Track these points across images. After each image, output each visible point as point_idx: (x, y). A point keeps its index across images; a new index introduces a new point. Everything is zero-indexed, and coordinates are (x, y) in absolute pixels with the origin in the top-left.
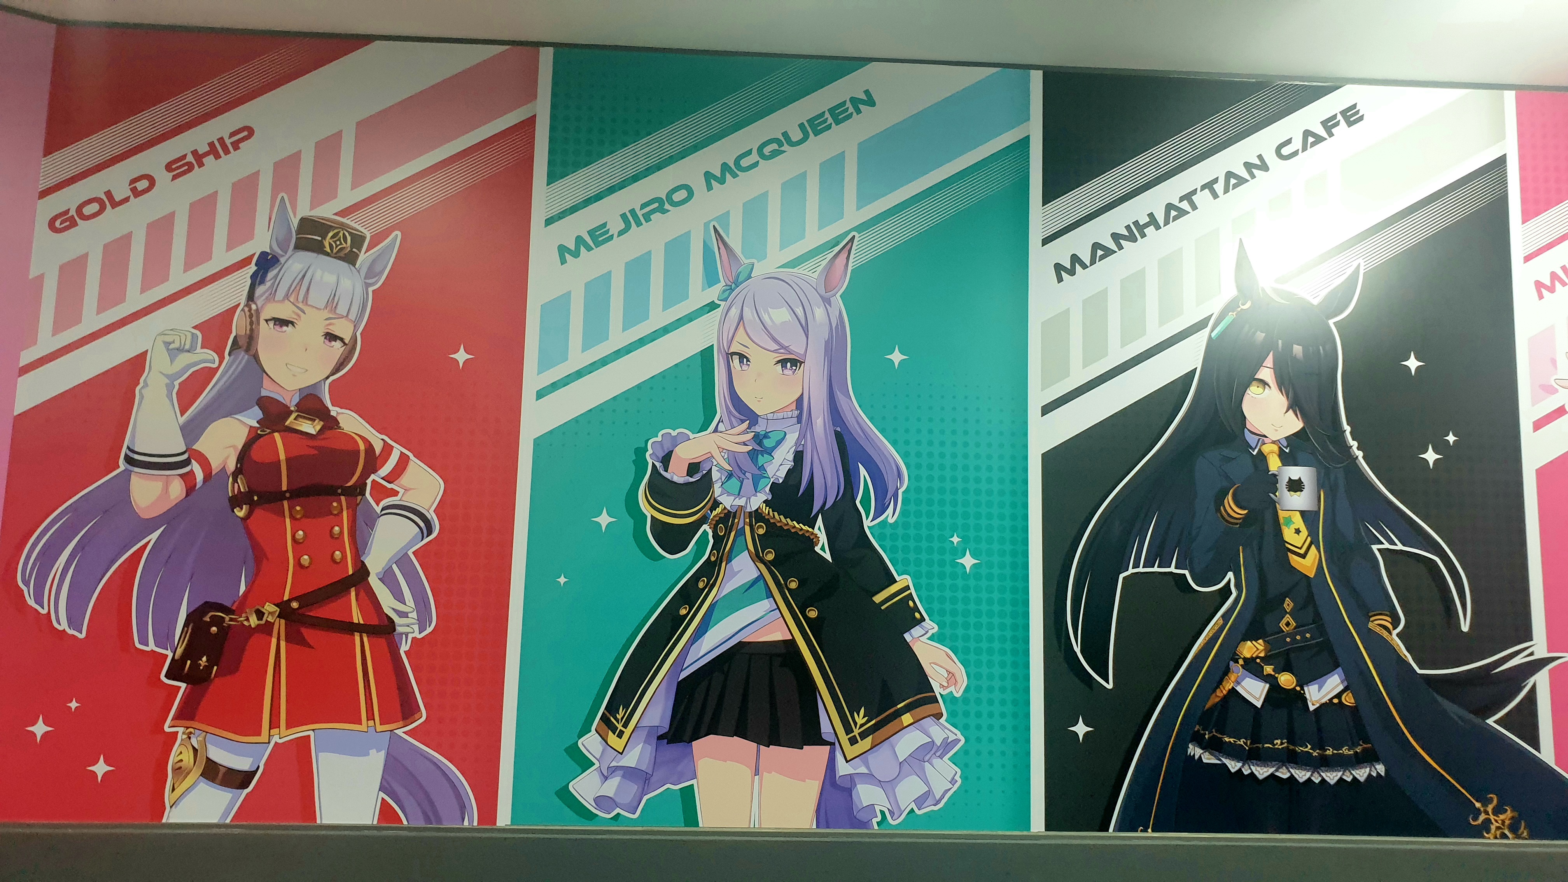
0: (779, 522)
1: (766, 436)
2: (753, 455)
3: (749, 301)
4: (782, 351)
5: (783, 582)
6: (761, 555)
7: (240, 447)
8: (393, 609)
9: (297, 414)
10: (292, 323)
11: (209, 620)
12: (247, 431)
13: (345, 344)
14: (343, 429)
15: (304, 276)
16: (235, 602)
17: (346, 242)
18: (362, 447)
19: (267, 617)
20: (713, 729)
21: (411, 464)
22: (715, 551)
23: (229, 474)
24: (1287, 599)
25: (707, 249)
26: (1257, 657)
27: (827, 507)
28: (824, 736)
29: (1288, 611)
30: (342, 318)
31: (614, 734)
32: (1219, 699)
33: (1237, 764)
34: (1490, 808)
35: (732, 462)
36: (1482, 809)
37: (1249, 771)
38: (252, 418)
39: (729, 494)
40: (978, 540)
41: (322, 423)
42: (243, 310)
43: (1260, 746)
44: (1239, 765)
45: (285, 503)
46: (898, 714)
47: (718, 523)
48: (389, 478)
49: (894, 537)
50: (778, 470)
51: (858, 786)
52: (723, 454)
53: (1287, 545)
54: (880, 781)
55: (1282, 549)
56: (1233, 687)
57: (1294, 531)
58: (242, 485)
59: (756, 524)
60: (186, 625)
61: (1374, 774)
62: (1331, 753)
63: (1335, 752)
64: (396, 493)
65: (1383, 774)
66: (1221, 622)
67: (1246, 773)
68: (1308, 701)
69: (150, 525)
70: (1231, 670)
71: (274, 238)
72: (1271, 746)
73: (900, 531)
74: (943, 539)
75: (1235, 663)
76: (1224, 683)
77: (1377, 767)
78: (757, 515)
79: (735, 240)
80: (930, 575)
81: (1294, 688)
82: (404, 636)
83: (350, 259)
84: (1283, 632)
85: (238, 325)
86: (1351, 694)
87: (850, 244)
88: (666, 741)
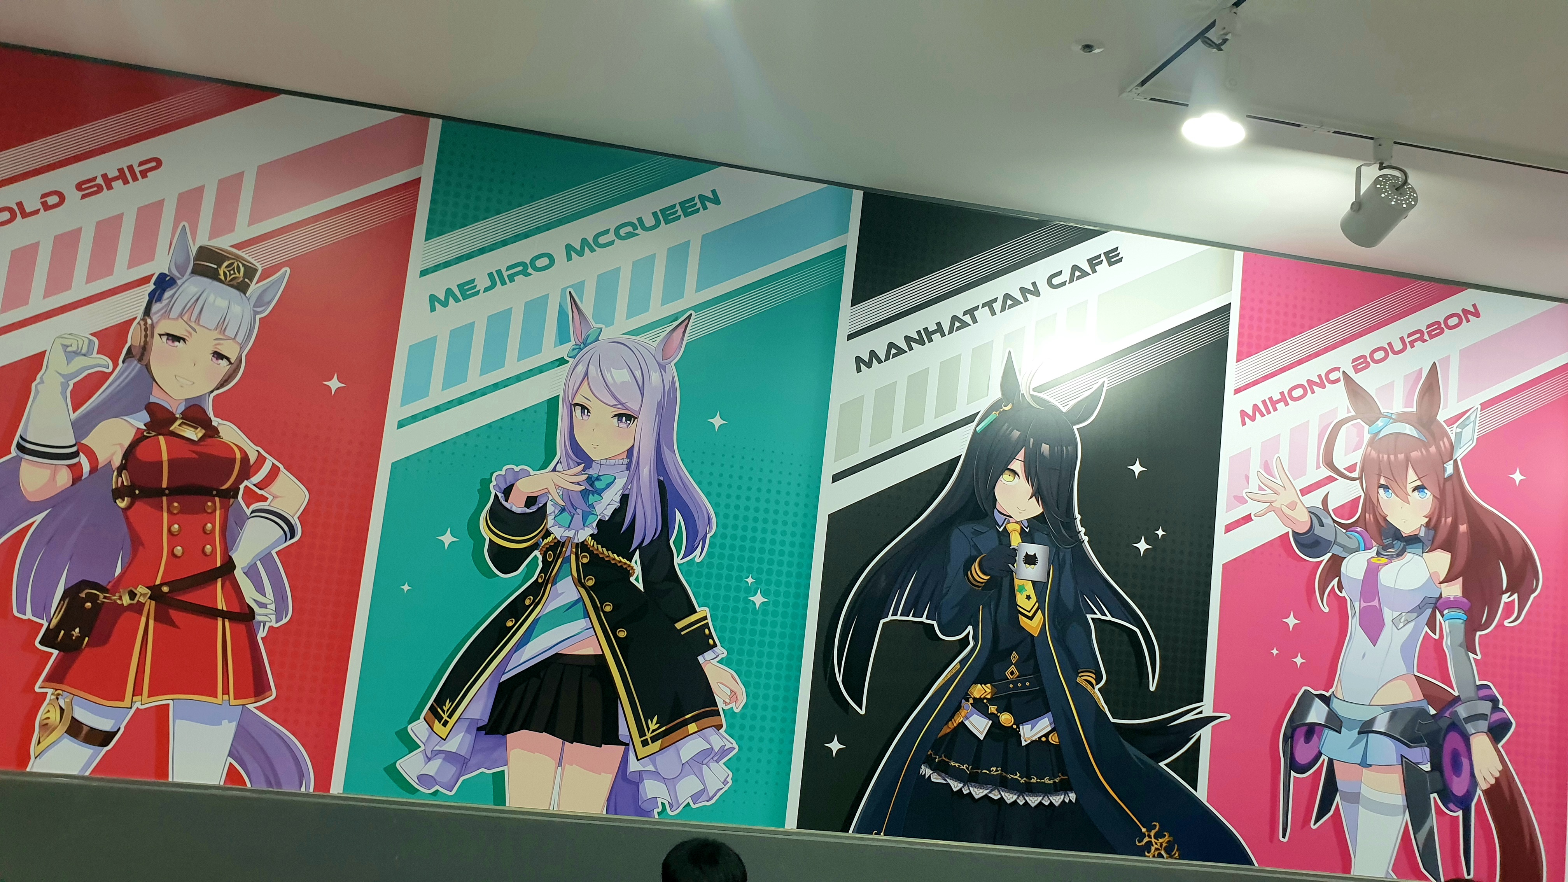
0: (601, 553)
1: (598, 479)
2: (585, 494)
3: (595, 360)
4: (619, 406)
5: (599, 605)
6: (583, 581)
7: (126, 444)
8: (254, 600)
9: (181, 421)
10: (184, 340)
11: (84, 596)
12: (134, 432)
13: (230, 363)
14: (222, 439)
15: (198, 299)
16: (110, 582)
17: (239, 272)
18: (238, 455)
19: (139, 598)
20: (526, 725)
21: (281, 474)
22: (543, 574)
23: (114, 468)
24: (1014, 652)
25: (562, 313)
26: (985, 698)
27: (645, 544)
28: (620, 738)
29: (1014, 662)
30: (230, 340)
31: (440, 723)
32: (951, 730)
33: (959, 784)
34: (1152, 833)
35: (566, 499)
36: (1146, 834)
37: (968, 791)
38: (140, 420)
39: (560, 526)
40: (768, 582)
41: (204, 431)
42: (139, 323)
43: (979, 771)
44: (961, 785)
45: (164, 499)
46: (686, 723)
47: (548, 550)
48: (261, 485)
49: (699, 575)
50: (606, 509)
51: (645, 781)
52: (558, 491)
53: (1018, 608)
54: (664, 778)
55: (1014, 611)
56: (962, 721)
57: (1026, 597)
58: (125, 479)
59: (581, 554)
60: (63, 598)
61: (1067, 801)
62: (1035, 782)
63: (1038, 780)
64: (265, 499)
65: (1074, 801)
66: (959, 666)
67: (965, 793)
68: (1022, 738)
69: (35, 508)
70: (962, 707)
71: (173, 263)
72: (988, 772)
73: (705, 570)
74: (740, 579)
75: (966, 701)
76: (955, 718)
77: (1070, 795)
78: (583, 547)
79: (587, 307)
80: (725, 609)
81: (1012, 726)
82: (262, 624)
83: (242, 288)
84: (1009, 679)
85: (134, 337)
86: (1056, 735)
87: (688, 320)
88: (484, 732)
